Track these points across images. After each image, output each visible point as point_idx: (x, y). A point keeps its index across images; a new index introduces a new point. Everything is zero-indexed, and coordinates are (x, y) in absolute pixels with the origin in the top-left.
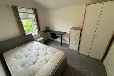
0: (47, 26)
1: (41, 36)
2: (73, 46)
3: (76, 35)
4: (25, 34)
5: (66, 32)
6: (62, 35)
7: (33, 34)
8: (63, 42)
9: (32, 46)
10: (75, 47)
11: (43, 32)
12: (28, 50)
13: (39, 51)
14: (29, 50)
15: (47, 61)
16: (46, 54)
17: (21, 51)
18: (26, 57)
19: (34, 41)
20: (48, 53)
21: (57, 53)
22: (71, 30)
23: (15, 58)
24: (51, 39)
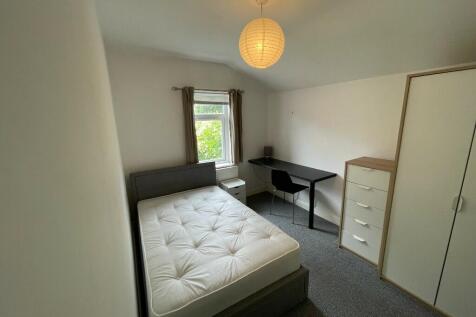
0: (269, 144)
1: (240, 177)
2: (356, 237)
3: (370, 189)
4: (196, 161)
5: (335, 175)
6: (317, 181)
7: (217, 166)
8: (317, 212)
9: (205, 199)
10: (364, 243)
11: (250, 161)
12: (192, 208)
13: (220, 217)
14: (196, 210)
15: (233, 252)
16: (238, 232)
17: (176, 207)
18: (183, 224)
19: (217, 188)
20: (244, 232)
21: (272, 238)
22: (350, 167)
23: (160, 218)
24: (274, 190)
